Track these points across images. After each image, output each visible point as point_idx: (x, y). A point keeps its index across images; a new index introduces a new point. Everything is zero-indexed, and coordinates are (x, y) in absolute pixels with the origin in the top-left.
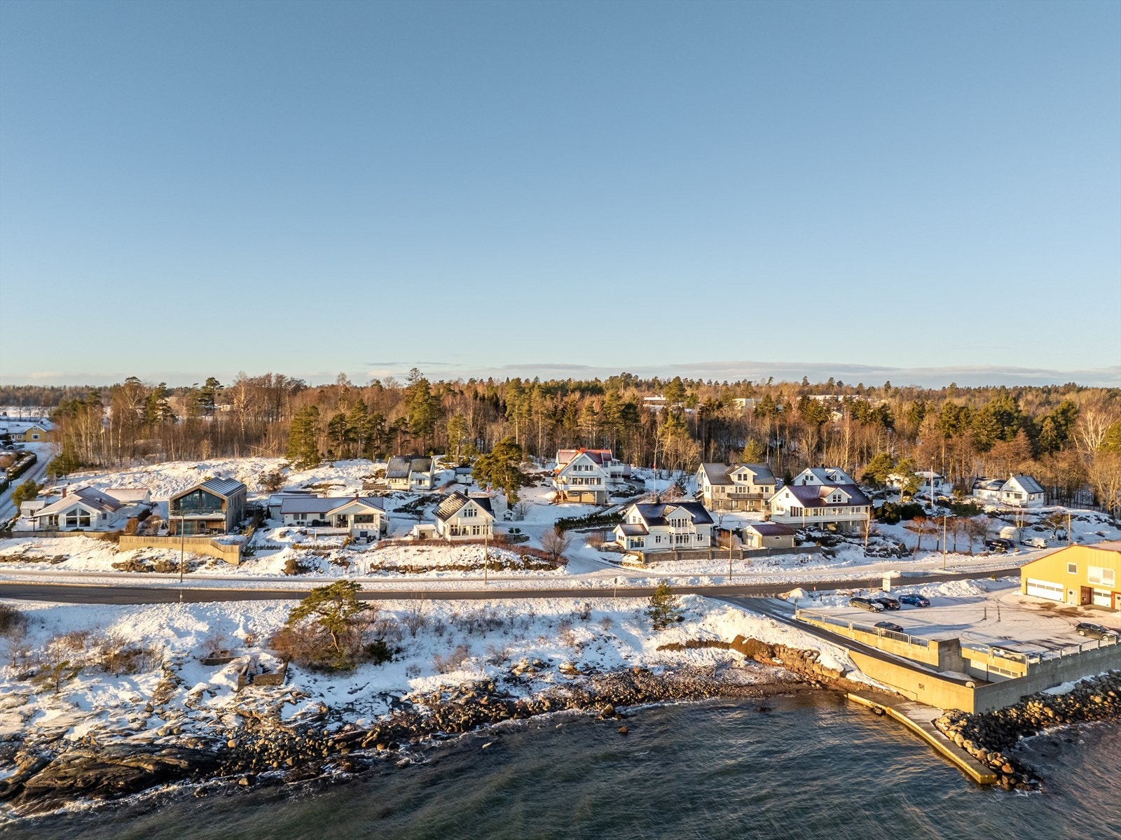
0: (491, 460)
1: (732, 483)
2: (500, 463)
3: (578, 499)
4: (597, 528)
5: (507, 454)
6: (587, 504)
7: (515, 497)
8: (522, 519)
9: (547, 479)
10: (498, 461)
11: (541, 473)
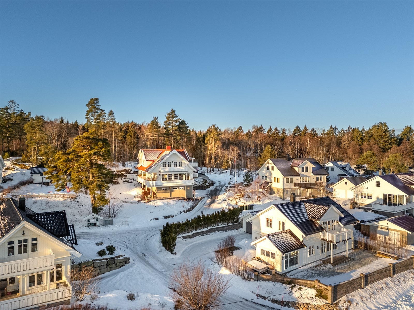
0: (70, 157)
1: (298, 175)
2: (82, 160)
3: (168, 195)
4: (206, 229)
5: (91, 149)
6: (178, 199)
7: (103, 199)
8: (111, 223)
9: (129, 176)
10: (79, 157)
11: (123, 171)
